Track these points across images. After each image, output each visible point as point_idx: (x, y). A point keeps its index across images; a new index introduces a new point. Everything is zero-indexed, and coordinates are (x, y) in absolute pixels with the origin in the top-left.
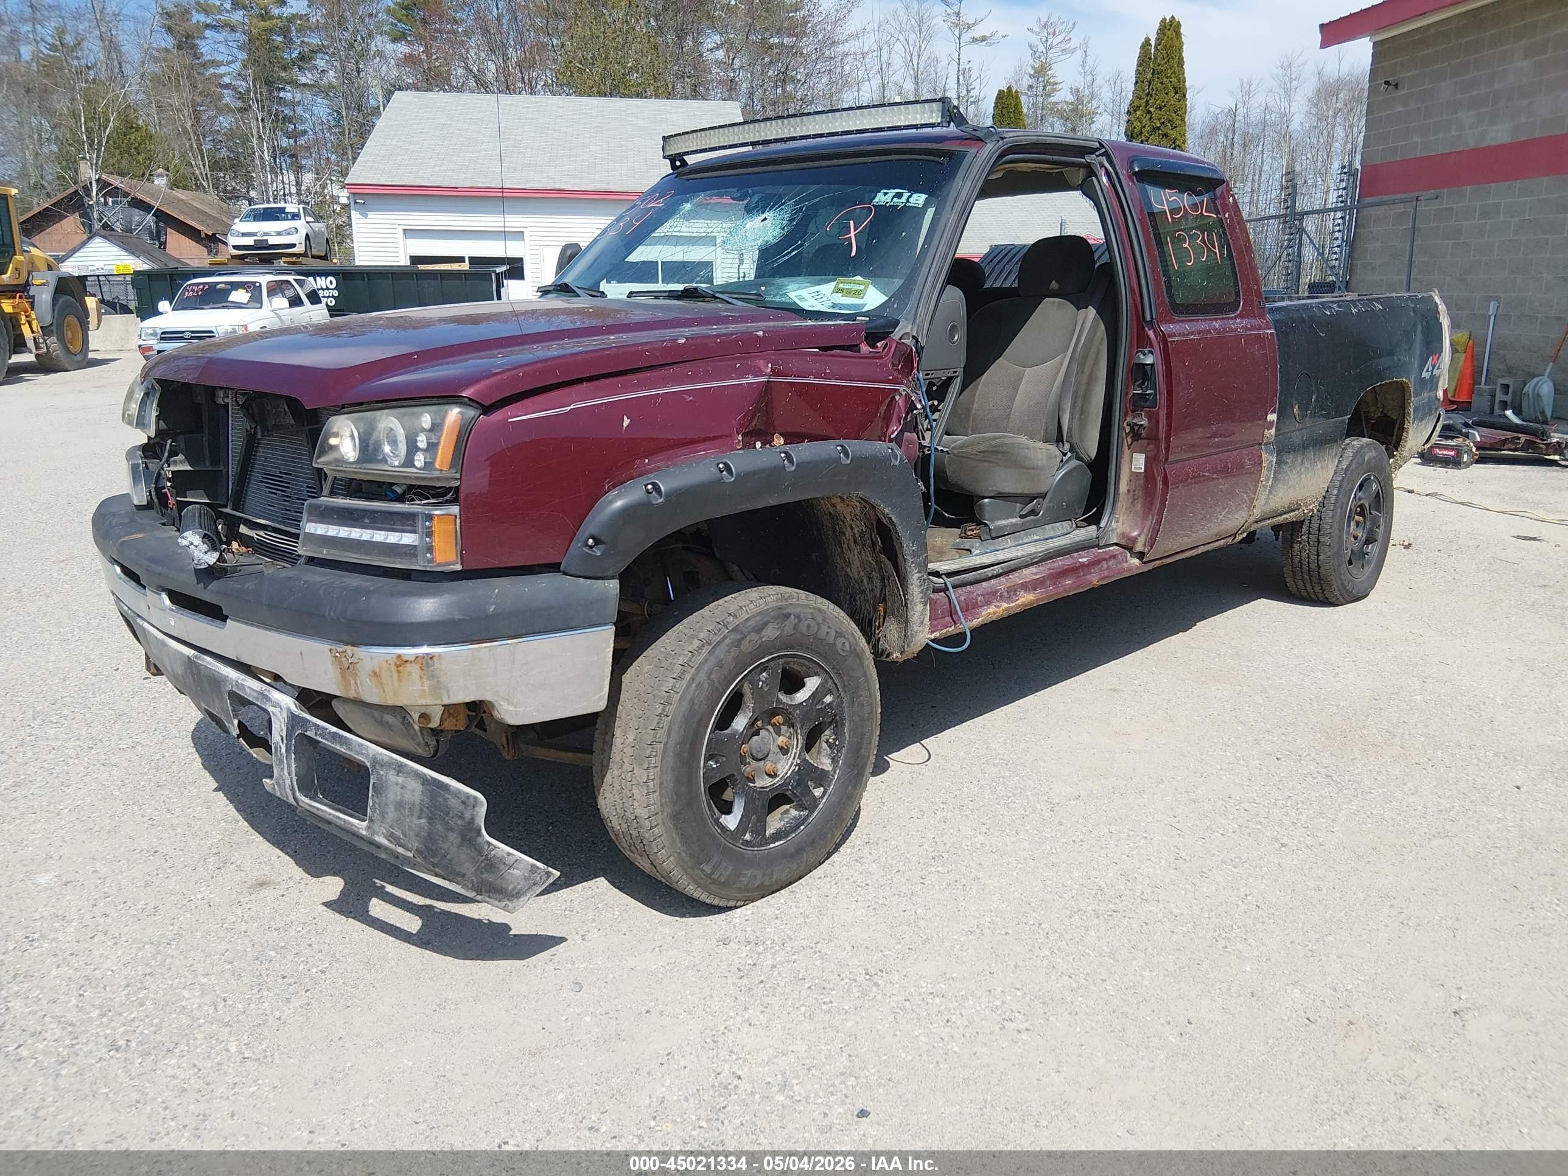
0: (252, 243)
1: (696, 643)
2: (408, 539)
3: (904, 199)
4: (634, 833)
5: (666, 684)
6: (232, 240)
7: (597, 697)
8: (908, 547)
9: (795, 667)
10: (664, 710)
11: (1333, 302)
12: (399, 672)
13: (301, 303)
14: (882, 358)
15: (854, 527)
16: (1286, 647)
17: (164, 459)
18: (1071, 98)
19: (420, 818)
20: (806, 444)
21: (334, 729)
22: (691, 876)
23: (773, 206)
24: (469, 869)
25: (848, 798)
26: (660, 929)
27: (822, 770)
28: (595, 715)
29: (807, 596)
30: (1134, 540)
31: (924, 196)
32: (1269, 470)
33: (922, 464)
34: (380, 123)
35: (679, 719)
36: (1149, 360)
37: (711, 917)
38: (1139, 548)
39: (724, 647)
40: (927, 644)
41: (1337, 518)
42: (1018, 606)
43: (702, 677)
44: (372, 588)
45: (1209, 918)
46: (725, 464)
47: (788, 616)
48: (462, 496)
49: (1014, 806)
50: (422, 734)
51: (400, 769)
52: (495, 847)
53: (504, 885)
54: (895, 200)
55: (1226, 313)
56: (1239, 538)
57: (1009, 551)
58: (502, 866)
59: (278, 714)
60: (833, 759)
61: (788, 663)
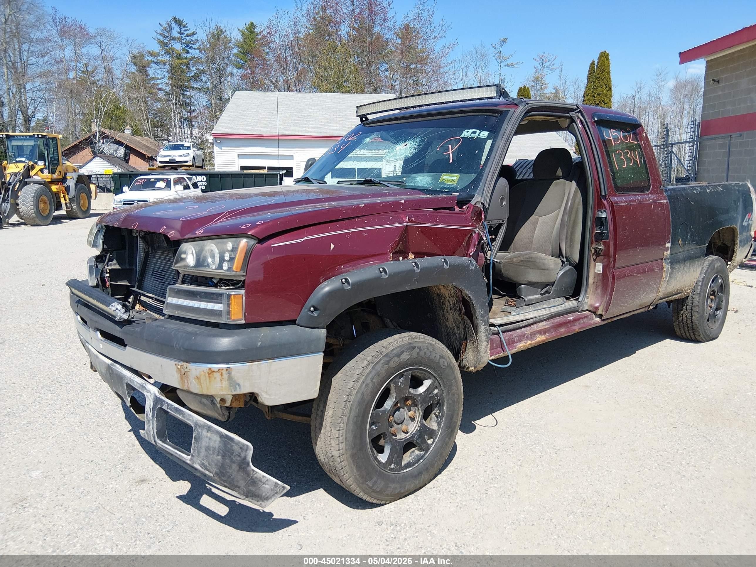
0: (168, 160)
1: (366, 363)
2: (218, 307)
3: (477, 134)
4: (332, 464)
5: (349, 385)
6: (159, 159)
7: (313, 391)
8: (479, 312)
9: (418, 374)
10: (348, 398)
11: (698, 187)
12: (210, 377)
13: (189, 188)
14: (465, 214)
15: (450, 301)
16: (677, 364)
17: (106, 263)
18: (554, 91)
19: (218, 455)
20: (426, 258)
21: (176, 406)
22: (361, 488)
23: (410, 139)
24: (242, 484)
25: (446, 445)
26: (345, 514)
27: (432, 429)
28: (313, 400)
29: (424, 337)
30: (597, 308)
31: (487, 133)
32: (667, 273)
33: (486, 269)
34: (229, 105)
35: (356, 403)
36: (604, 215)
37: (373, 509)
38: (599, 312)
39: (380, 364)
40: (488, 363)
41: (701, 298)
42: (537, 342)
43: (368, 381)
44: (198, 332)
45: (644, 518)
46: (383, 268)
47: (414, 348)
48: (246, 285)
49: (535, 450)
50: (221, 409)
51: (209, 429)
52: (257, 472)
53: (261, 493)
54: (473, 134)
55: (644, 191)
56: (651, 307)
57: (530, 313)
58: (260, 483)
59: (149, 397)
60: (438, 423)
61: (414, 372)
